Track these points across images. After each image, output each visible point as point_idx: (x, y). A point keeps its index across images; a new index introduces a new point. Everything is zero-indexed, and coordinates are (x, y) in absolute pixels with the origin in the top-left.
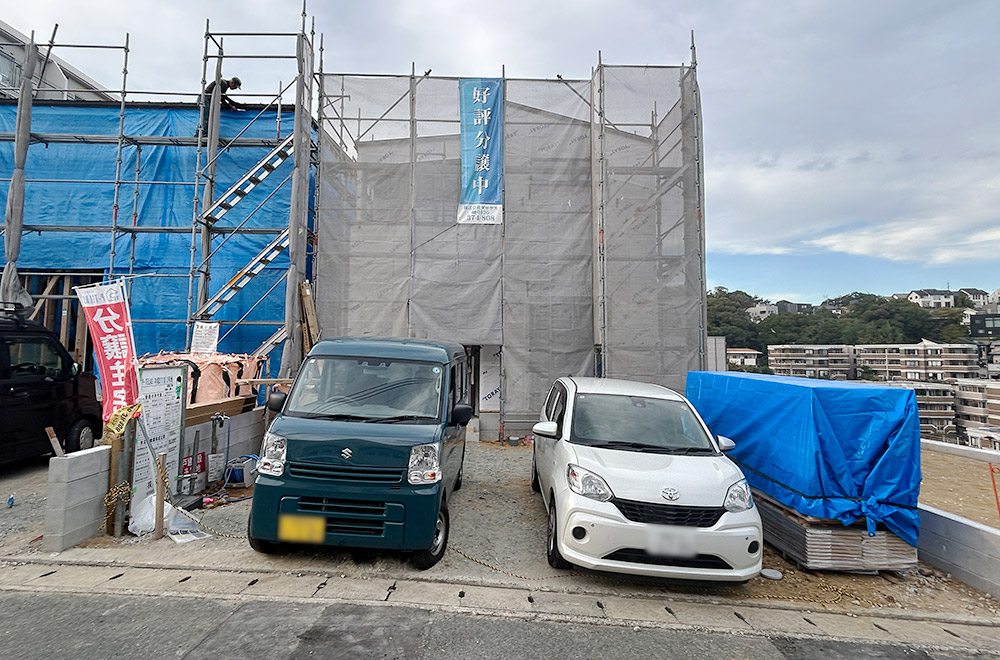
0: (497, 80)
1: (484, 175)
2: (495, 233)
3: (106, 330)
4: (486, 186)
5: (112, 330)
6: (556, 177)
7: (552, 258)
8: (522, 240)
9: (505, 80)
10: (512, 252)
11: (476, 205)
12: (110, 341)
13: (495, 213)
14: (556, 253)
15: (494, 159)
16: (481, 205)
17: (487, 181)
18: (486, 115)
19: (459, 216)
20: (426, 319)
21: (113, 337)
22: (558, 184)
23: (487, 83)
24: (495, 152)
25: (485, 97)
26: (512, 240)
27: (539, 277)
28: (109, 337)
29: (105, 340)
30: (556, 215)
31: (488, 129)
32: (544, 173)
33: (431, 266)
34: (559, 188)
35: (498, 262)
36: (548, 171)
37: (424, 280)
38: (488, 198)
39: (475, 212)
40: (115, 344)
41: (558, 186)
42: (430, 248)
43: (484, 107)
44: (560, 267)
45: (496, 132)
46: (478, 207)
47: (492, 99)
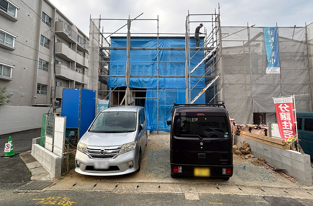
0: (275, 27)
1: (274, 58)
2: (278, 76)
3: (282, 111)
4: (275, 61)
5: (284, 111)
6: (298, 58)
7: (298, 84)
8: (287, 79)
9: (278, 28)
10: (284, 83)
11: (272, 68)
12: (283, 114)
13: (278, 70)
14: (299, 83)
15: (276, 53)
16: (274, 68)
17: (274, 60)
18: (273, 39)
19: (266, 71)
20: (258, 104)
21: (284, 113)
22: (298, 60)
23: (272, 29)
24: (276, 51)
25: (272, 33)
26: (284, 79)
27: (294, 91)
28: (283, 113)
29: (281, 114)
30: (299, 70)
31: (274, 43)
32: (293, 57)
33: (258, 87)
34: (299, 61)
35: (280, 86)
36: (295, 56)
37: (257, 92)
38: (275, 65)
39: (272, 70)
40: (285, 115)
41: (298, 61)
42: (257, 82)
43: (272, 36)
44: (301, 87)
45: (276, 44)
46: (273, 68)
47: (274, 34)
